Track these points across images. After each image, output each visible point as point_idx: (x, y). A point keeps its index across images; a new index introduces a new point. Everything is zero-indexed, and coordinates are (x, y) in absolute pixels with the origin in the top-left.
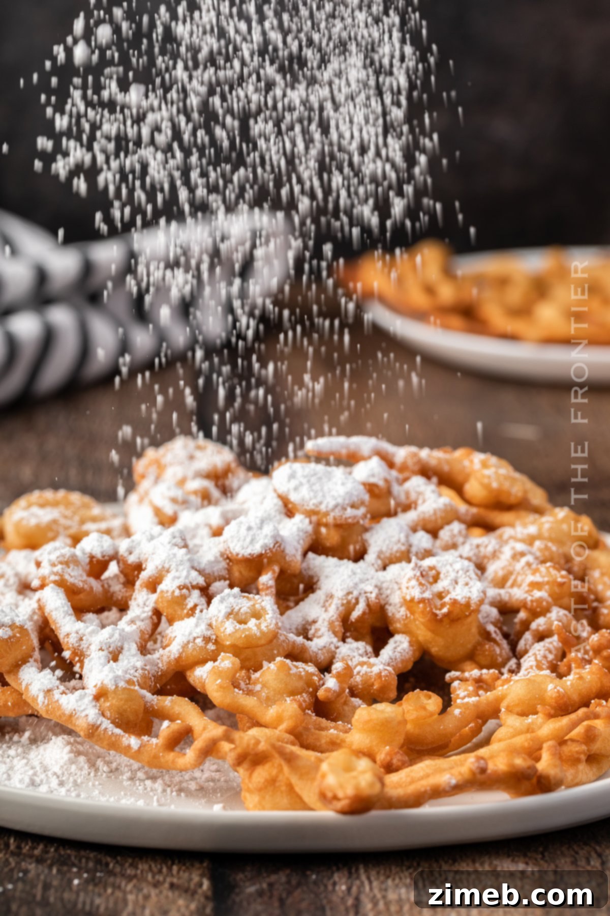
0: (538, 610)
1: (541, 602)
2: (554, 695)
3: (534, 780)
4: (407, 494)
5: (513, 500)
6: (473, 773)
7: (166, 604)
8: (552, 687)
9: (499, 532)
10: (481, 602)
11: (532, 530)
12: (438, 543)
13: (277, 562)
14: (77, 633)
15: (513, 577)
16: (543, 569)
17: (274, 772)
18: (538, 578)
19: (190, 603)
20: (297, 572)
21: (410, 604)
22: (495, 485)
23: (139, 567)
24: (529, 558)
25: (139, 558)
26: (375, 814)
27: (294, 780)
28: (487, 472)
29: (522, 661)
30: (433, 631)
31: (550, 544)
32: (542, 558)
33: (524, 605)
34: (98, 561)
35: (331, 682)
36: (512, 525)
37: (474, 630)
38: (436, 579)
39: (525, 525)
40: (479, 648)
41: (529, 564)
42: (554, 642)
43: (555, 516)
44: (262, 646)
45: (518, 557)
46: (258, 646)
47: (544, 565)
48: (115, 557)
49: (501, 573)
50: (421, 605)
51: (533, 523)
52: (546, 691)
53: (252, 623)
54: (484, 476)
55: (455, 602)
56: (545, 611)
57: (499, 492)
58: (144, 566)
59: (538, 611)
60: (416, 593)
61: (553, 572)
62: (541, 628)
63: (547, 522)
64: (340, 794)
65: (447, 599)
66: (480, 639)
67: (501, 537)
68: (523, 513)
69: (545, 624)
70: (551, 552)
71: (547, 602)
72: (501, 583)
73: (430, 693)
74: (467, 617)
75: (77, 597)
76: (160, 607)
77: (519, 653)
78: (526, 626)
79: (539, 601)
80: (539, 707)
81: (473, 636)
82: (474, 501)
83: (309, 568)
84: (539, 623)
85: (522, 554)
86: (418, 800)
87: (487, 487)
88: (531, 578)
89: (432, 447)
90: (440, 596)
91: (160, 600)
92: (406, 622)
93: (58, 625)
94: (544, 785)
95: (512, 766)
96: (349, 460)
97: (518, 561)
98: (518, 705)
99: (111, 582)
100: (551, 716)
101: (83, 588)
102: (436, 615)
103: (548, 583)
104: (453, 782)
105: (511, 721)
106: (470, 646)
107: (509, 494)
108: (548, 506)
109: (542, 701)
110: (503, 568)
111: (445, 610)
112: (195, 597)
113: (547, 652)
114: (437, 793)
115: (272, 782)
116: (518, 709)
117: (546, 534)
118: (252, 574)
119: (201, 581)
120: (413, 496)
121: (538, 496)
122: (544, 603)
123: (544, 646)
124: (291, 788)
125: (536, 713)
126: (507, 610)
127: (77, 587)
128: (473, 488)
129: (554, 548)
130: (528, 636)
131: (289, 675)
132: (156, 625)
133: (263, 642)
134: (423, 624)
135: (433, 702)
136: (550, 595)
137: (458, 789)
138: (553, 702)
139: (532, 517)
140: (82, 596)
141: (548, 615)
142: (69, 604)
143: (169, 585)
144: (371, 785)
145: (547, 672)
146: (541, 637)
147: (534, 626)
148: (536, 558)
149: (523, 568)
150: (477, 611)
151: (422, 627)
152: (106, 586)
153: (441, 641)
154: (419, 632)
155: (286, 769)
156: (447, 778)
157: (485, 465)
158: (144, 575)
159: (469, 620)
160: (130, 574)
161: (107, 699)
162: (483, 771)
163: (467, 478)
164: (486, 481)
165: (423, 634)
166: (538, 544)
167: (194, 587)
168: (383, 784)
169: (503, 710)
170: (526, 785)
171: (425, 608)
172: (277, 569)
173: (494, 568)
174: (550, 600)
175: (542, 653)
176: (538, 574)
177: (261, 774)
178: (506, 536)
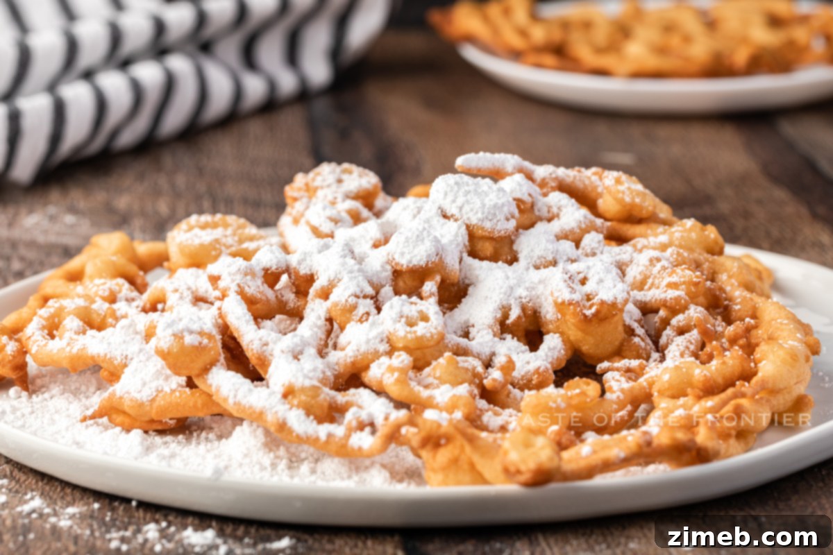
0: (678, 307)
1: (681, 300)
2: (702, 379)
3: (694, 453)
4: (549, 208)
5: (644, 214)
6: (640, 447)
7: (339, 312)
8: (699, 372)
9: (632, 242)
10: (626, 302)
11: (663, 239)
12: (580, 251)
13: (439, 272)
14: (260, 339)
15: (650, 281)
16: (678, 270)
17: (456, 452)
18: (675, 279)
19: (361, 310)
20: (456, 281)
21: (561, 306)
22: (628, 199)
23: (311, 279)
24: (664, 263)
25: (310, 270)
26: (553, 486)
27: (476, 459)
28: (621, 188)
29: (666, 352)
30: (583, 331)
31: (681, 251)
32: (675, 264)
33: (664, 304)
34: (273, 273)
35: (495, 375)
36: (645, 236)
37: (621, 328)
38: (583, 282)
39: (656, 235)
40: (625, 344)
41: (664, 268)
42: (694, 334)
43: (683, 226)
44: (431, 347)
45: (655, 262)
46: (427, 347)
47: (679, 267)
48: (287, 270)
49: (639, 278)
50: (572, 307)
51: (664, 233)
52: (692, 376)
53: (422, 324)
54: (619, 192)
55: (603, 303)
56: (683, 309)
57: (633, 205)
58: (316, 277)
59: (676, 308)
60: (566, 295)
61: (688, 272)
62: (681, 324)
63: (676, 231)
64: (523, 468)
65: (595, 301)
66: (626, 336)
67: (634, 246)
68: (653, 226)
69: (684, 320)
70: (684, 257)
71: (685, 300)
72: (640, 285)
73: (589, 380)
74: (614, 315)
75: (254, 307)
76: (333, 314)
77: (662, 347)
78: (666, 323)
79: (677, 299)
80: (689, 390)
81: (620, 334)
82: (608, 215)
83: (466, 278)
84: (678, 320)
85: (658, 260)
86: (589, 473)
87: (621, 201)
88: (668, 280)
89: (568, 166)
90: (589, 298)
91: (333, 309)
92: (558, 324)
93: (241, 333)
94: (701, 455)
95: (674, 439)
96: (496, 175)
97: (655, 266)
98: (668, 389)
99: (283, 292)
100: (699, 398)
101: (261, 299)
102: (585, 316)
103: (684, 283)
104: (622, 455)
105: (663, 404)
106: (617, 343)
107: (641, 207)
108: (675, 219)
109: (691, 385)
110: (640, 273)
111: (593, 310)
112: (366, 305)
113: (688, 344)
114: (607, 466)
115: (455, 462)
116: (668, 393)
117: (677, 243)
118: (415, 283)
119: (370, 290)
120: (555, 210)
121: (664, 211)
122: (683, 301)
123: (685, 339)
124: (472, 467)
125: (685, 395)
126: (647, 310)
127: (255, 298)
128: (605, 204)
129: (686, 254)
130: (668, 332)
131: (458, 368)
132: (329, 333)
133: (432, 343)
134: (574, 324)
135: (592, 388)
136: (687, 294)
137: (626, 462)
138: (700, 385)
139: (661, 229)
140: (258, 306)
141: (687, 312)
142: (250, 314)
143: (340, 295)
144: (551, 459)
145: (693, 359)
146: (681, 332)
147: (674, 321)
148: (671, 263)
149: (659, 272)
150: (622, 310)
151: (573, 327)
152: (279, 296)
153: (591, 340)
154: (570, 332)
155: (468, 449)
156: (616, 452)
157: (618, 181)
158: (317, 285)
159: (616, 318)
160: (303, 285)
161: (294, 396)
162: (649, 444)
163: (600, 195)
164: (620, 195)
165: (574, 334)
166: (670, 251)
167: (365, 297)
168: (560, 459)
169: (656, 394)
170: (686, 457)
171: (575, 309)
172: (438, 278)
173: (633, 273)
174: (687, 298)
175: (684, 344)
176: (674, 275)
177: (444, 455)
178: (639, 246)
